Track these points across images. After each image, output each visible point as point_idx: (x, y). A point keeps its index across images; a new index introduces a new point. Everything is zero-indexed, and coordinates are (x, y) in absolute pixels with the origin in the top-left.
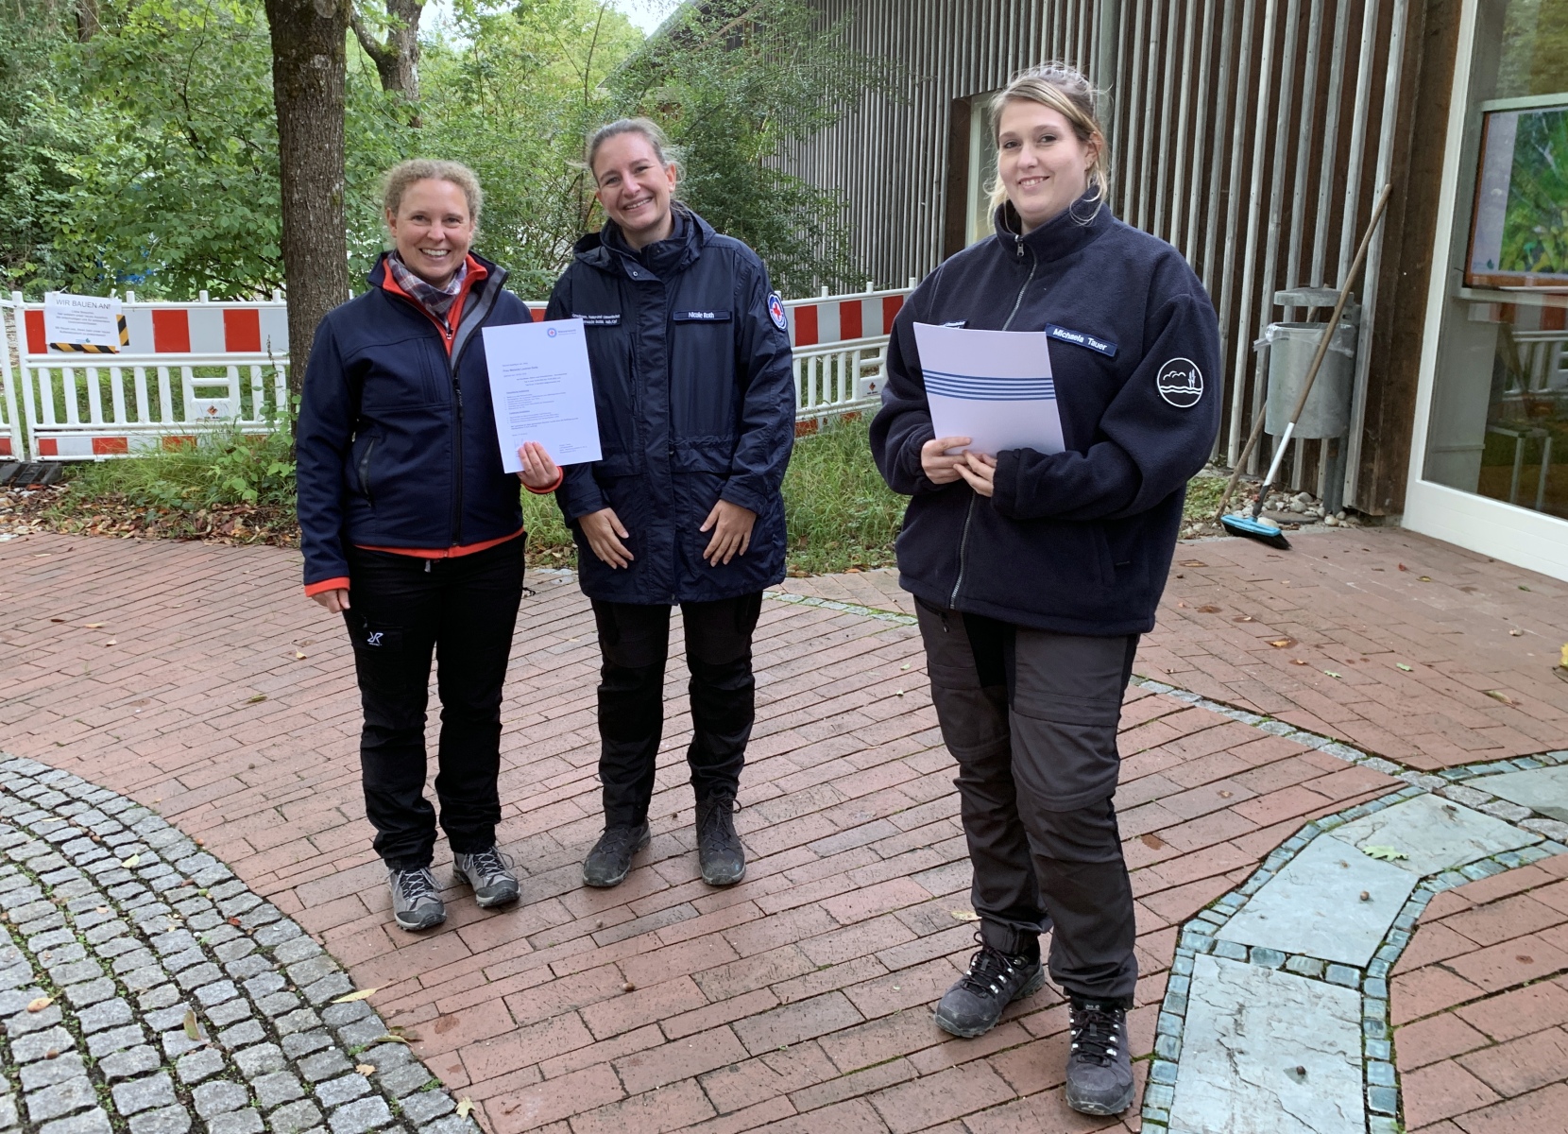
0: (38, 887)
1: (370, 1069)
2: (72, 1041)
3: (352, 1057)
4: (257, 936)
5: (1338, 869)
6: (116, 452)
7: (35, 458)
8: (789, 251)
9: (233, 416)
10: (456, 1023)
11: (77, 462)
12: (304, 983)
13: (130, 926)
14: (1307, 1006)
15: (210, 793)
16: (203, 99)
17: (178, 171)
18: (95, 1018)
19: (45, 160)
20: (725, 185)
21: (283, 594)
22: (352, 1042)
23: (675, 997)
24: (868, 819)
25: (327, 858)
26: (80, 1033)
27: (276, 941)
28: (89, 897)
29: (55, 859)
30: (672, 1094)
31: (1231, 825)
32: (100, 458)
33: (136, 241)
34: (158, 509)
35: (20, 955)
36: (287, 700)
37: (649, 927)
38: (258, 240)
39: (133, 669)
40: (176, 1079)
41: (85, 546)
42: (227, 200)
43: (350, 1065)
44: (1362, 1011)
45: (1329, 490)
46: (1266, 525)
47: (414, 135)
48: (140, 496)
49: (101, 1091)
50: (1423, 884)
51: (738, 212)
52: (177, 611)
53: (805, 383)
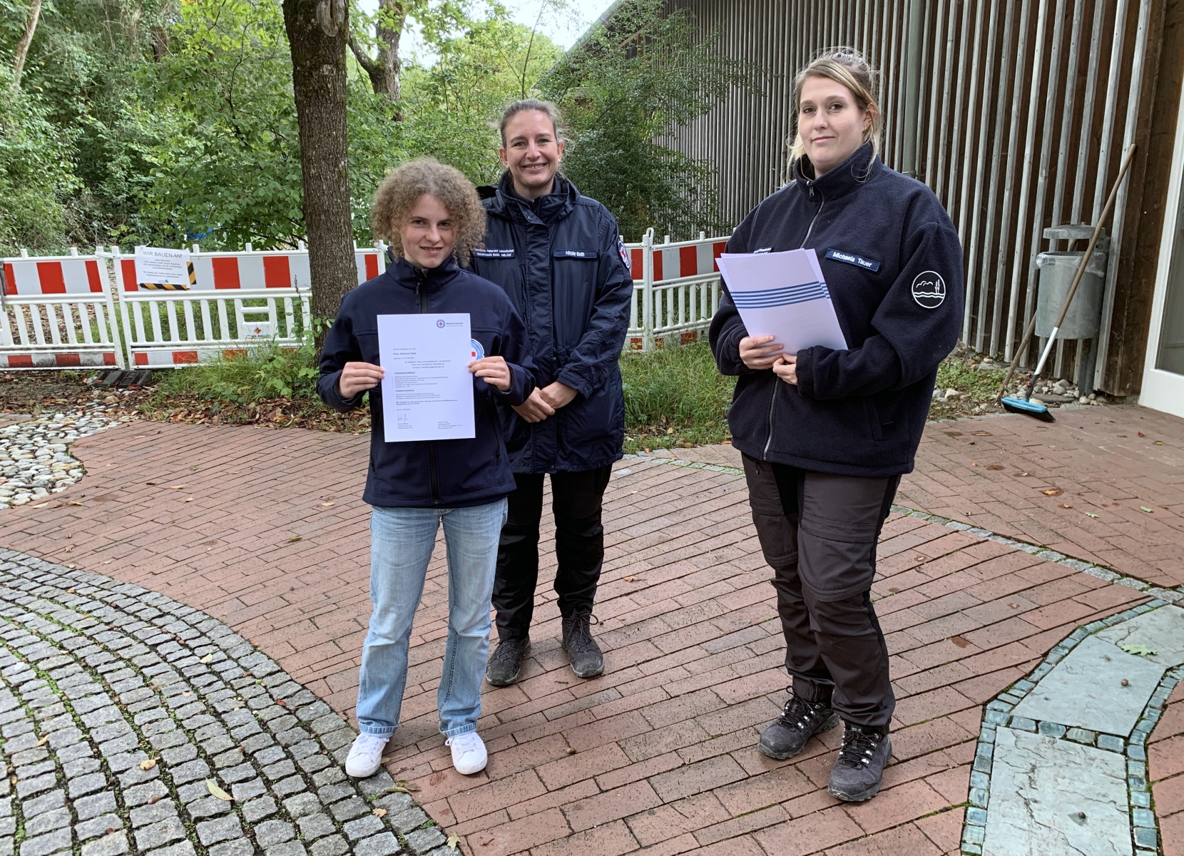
0: (140, 678)
1: (383, 812)
2: (167, 791)
3: (369, 803)
4: (299, 713)
5: (1103, 662)
6: (189, 362)
7: (132, 367)
8: (674, 208)
9: (272, 335)
10: (445, 777)
11: (163, 370)
12: (334, 748)
13: (207, 706)
14: (1084, 766)
15: (264, 608)
16: (244, 101)
17: (227, 157)
18: (183, 773)
19: (135, 152)
20: (626, 158)
21: (312, 463)
22: (369, 791)
23: (606, 758)
24: (745, 626)
25: (348, 656)
26: (172, 784)
27: (313, 717)
28: (177, 685)
29: (153, 657)
30: (606, 832)
31: (1020, 629)
32: (178, 366)
33: (199, 208)
34: (221, 402)
35: (128, 728)
36: (316, 540)
37: (586, 706)
38: (287, 205)
39: (206, 518)
41: (170, 430)
42: (263, 176)
43: (367, 809)
44: (1127, 770)
45: (1082, 378)
46: (1035, 404)
47: (397, 127)
48: (207, 394)
49: (188, 828)
50: (1170, 673)
51: (636, 179)
52: (235, 476)
53: (687, 305)
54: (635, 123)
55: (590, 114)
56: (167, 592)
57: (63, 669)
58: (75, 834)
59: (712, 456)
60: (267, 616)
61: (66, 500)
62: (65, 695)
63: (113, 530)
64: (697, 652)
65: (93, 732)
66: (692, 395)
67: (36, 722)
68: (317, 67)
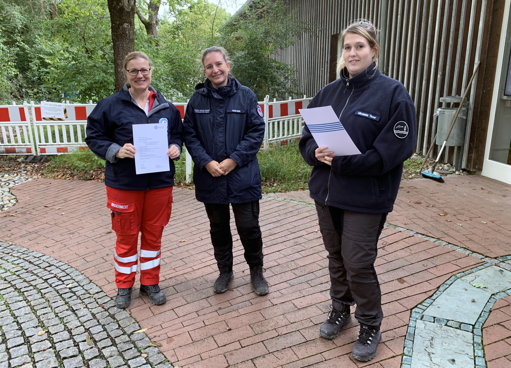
0: (40, 294)
1: (145, 355)
2: (51, 345)
3: (140, 351)
4: (109, 311)
5: (464, 291)
6: (64, 152)
7: (39, 154)
8: (278, 85)
10: (173, 340)
11: (52, 155)
12: (124, 326)
13: (69, 307)
14: (455, 338)
15: (95, 263)
16: (90, 38)
17: (82, 62)
18: (58, 337)
19: (41, 58)
20: (257, 64)
22: (140, 346)
23: (244, 332)
24: (307, 273)
26: (53, 342)
27: (115, 313)
28: (56, 297)
29: (46, 285)
30: (244, 365)
31: (427, 276)
32: (59, 154)
33: (69, 84)
34: (78, 170)
35: (34, 317)
37: (236, 309)
38: (108, 83)
39: (70, 222)
40: (84, 358)
41: (55, 182)
42: (98, 71)
43: (139, 354)
44: (473, 340)
45: (457, 163)
46: (436, 174)
47: (157, 49)
48: (72, 166)
49: (60, 362)
50: (493, 296)
51: (261, 73)
52: (83, 203)
53: (283, 129)
54: (261, 49)
55: (242, 44)
56: (52, 255)
57: (6, 290)
58: (10, 364)
59: (293, 196)
60: (96, 267)
61: (9, 214)
62: (6, 301)
63: (29, 227)
64: (285, 285)
65: (18, 318)
66: (285, 169)
68: (121, 24)
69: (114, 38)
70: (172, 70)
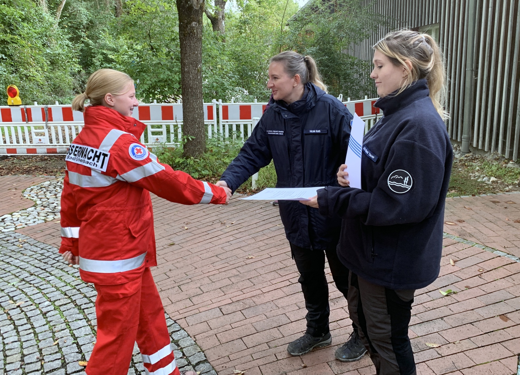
9: (164, 142)
16: (155, 34)
17: (147, 59)
20: (329, 60)
36: (182, 245)
42: (163, 69)
54: (334, 44)
55: (312, 39)
57: (66, 306)
60: (159, 283)
62: (66, 319)
65: (78, 339)
67: (54, 333)
68: (190, 23)
69: (181, 37)
70: (238, 67)
